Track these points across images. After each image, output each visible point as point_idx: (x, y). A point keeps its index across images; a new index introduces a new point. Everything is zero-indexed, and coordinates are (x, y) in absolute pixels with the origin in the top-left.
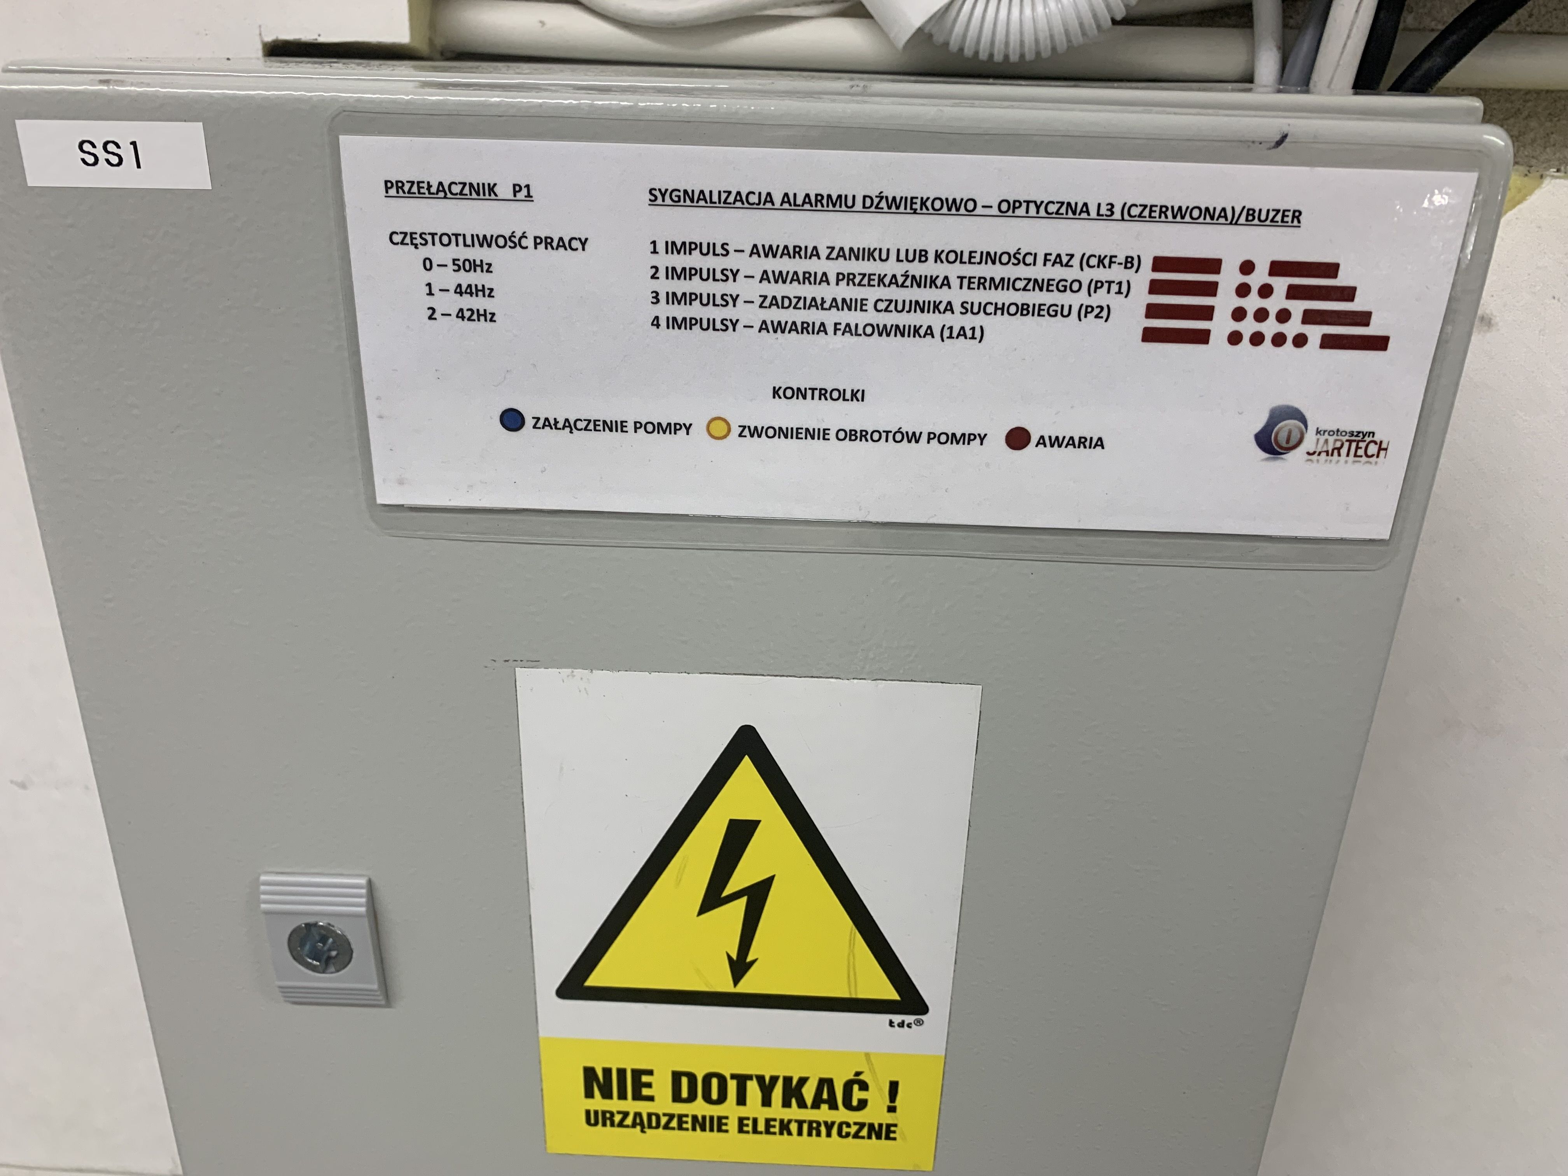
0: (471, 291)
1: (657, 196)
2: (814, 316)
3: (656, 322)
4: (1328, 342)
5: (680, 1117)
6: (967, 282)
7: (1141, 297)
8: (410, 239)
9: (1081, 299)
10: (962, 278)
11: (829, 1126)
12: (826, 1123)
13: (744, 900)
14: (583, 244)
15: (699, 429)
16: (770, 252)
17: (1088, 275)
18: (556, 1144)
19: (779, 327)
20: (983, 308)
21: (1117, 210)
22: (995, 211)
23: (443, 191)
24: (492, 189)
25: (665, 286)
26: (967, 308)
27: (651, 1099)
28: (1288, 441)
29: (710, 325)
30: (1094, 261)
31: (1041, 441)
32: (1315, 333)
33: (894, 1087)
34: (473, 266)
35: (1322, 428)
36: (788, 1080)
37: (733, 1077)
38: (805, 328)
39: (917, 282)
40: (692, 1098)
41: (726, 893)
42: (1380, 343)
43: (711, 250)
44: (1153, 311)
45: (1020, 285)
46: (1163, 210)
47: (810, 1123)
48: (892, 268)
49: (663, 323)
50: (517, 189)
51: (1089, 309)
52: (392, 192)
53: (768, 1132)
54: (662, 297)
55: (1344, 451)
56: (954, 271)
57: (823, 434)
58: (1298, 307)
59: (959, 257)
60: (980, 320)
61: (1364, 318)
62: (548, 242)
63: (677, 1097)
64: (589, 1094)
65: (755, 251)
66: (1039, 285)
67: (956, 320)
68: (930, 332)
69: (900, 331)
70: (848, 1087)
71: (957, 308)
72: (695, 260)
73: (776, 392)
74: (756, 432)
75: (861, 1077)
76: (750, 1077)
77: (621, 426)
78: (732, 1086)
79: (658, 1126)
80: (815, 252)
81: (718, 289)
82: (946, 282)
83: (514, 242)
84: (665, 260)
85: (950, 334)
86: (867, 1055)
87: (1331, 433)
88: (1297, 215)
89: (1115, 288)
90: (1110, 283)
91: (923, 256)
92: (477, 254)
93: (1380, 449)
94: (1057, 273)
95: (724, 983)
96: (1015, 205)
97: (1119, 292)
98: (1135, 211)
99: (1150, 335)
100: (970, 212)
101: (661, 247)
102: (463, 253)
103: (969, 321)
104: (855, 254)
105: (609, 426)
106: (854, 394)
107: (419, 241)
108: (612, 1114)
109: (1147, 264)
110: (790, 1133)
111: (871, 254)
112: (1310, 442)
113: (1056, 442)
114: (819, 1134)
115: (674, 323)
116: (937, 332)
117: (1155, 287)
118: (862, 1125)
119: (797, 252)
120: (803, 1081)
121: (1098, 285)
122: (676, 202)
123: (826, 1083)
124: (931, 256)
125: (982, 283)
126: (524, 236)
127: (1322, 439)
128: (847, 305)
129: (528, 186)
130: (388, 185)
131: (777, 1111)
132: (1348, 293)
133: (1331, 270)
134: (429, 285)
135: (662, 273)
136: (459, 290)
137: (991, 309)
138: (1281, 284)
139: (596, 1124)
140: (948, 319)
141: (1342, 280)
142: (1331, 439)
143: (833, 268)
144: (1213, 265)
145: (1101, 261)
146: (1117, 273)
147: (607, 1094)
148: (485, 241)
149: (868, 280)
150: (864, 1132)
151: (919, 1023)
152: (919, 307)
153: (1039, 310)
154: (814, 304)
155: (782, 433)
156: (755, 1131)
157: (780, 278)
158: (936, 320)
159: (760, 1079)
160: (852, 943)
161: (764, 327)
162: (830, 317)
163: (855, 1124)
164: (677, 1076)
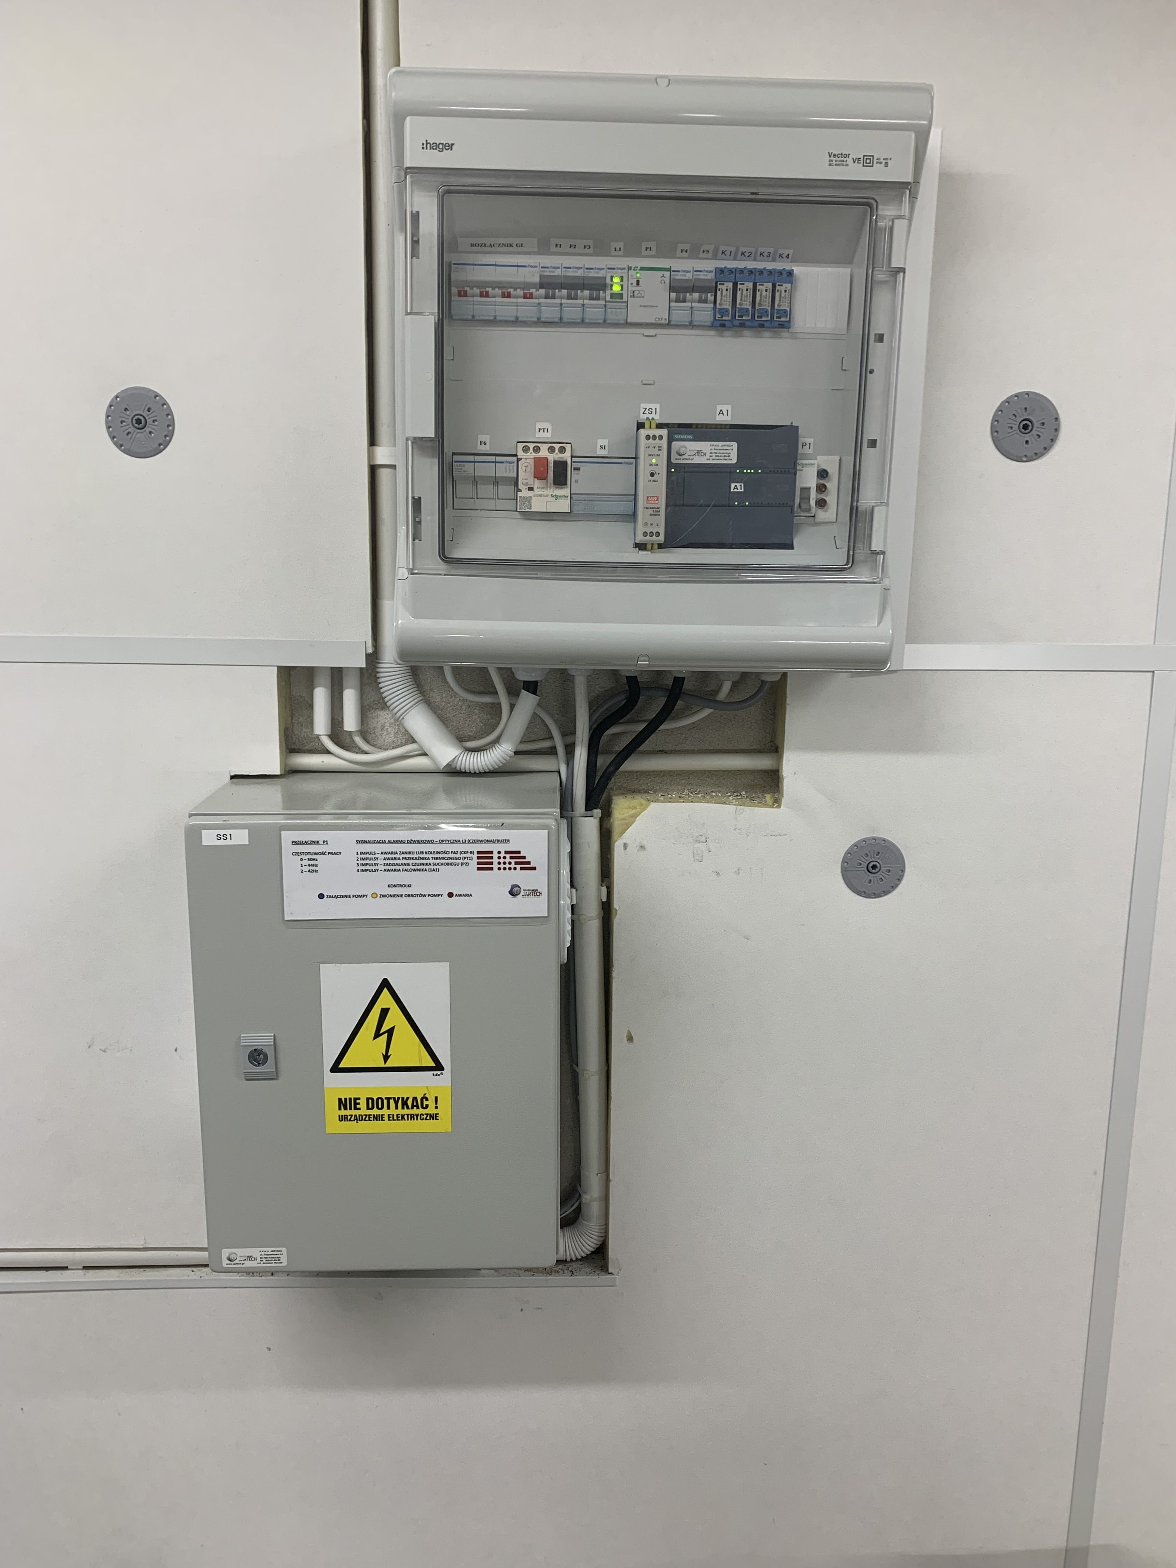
0: (312, 865)
1: (358, 842)
2: (397, 867)
3: (358, 871)
4: (522, 869)
5: (370, 1115)
6: (434, 858)
7: (475, 860)
8: (297, 854)
9: (461, 861)
10: (432, 857)
11: (417, 1116)
12: (416, 1114)
13: (386, 1034)
14: (340, 853)
15: (369, 896)
16: (386, 853)
17: (462, 856)
18: (329, 1130)
19: (389, 870)
20: (438, 864)
21: (467, 841)
22: (438, 842)
23: (306, 843)
24: (318, 842)
25: (360, 862)
26: (434, 864)
27: (359, 1109)
28: (517, 892)
29: (372, 870)
30: (463, 853)
31: (456, 895)
32: (518, 867)
33: (436, 1098)
34: (313, 859)
35: (525, 889)
36: (403, 1098)
37: (386, 1098)
38: (395, 870)
39: (422, 859)
40: (373, 1108)
41: (381, 1032)
42: (534, 868)
43: (371, 853)
44: (479, 863)
45: (446, 858)
46: (478, 841)
47: (411, 1115)
48: (415, 856)
49: (360, 870)
50: (324, 842)
51: (463, 864)
52: (294, 843)
53: (398, 1120)
54: (360, 865)
55: (531, 894)
56: (430, 856)
57: (401, 896)
58: (513, 861)
59: (431, 853)
60: (437, 867)
61: (529, 863)
62: (331, 853)
63: (368, 1108)
64: (340, 1109)
65: (382, 853)
66: (451, 858)
67: (432, 867)
68: (426, 870)
69: (419, 870)
70: (422, 1099)
71: (432, 864)
72: (367, 856)
73: (389, 886)
74: (384, 896)
75: (426, 1096)
76: (391, 1098)
77: (349, 896)
78: (385, 1102)
79: (362, 1120)
80: (397, 853)
81: (373, 862)
82: (429, 859)
83: (323, 854)
84: (360, 856)
85: (430, 870)
86: (427, 1087)
87: (527, 890)
88: (508, 841)
89: (469, 858)
90: (468, 857)
91: (422, 853)
92: (314, 857)
93: (540, 894)
94: (455, 855)
95: (382, 1064)
96: (443, 841)
97: (470, 859)
98: (471, 841)
99: (479, 869)
100: (433, 843)
101: (359, 853)
102: (310, 857)
103: (435, 867)
104: (406, 853)
105: (346, 896)
106: (408, 886)
107: (299, 854)
108: (347, 1116)
109: (476, 853)
110: (405, 1120)
111: (410, 853)
112: (522, 893)
113: (460, 895)
114: (414, 1120)
115: (362, 870)
116: (428, 870)
117: (478, 858)
118: (427, 1114)
119: (392, 853)
120: (408, 1098)
121: (465, 858)
122: (363, 843)
123: (415, 1099)
124: (424, 853)
125: (437, 858)
126: (326, 852)
127: (525, 892)
128: (405, 864)
129: (327, 841)
130: (293, 842)
131: (400, 1111)
132: (524, 857)
133: (519, 852)
134: (302, 864)
135: (359, 859)
136: (309, 865)
137: (440, 864)
138: (508, 856)
139: (342, 1121)
140: (430, 867)
141: (522, 855)
142: (527, 892)
143: (401, 856)
144: (491, 852)
145: (465, 852)
146: (469, 855)
147: (346, 1109)
148: (316, 854)
149: (410, 859)
150: (428, 1118)
151: (442, 1074)
152: (423, 864)
153: (451, 864)
154: (397, 864)
155: (391, 896)
156: (394, 1120)
157: (388, 859)
158: (427, 867)
159: (394, 1098)
160: (419, 1046)
161: (385, 870)
162: (401, 868)
163: (426, 1114)
164: (368, 1099)
